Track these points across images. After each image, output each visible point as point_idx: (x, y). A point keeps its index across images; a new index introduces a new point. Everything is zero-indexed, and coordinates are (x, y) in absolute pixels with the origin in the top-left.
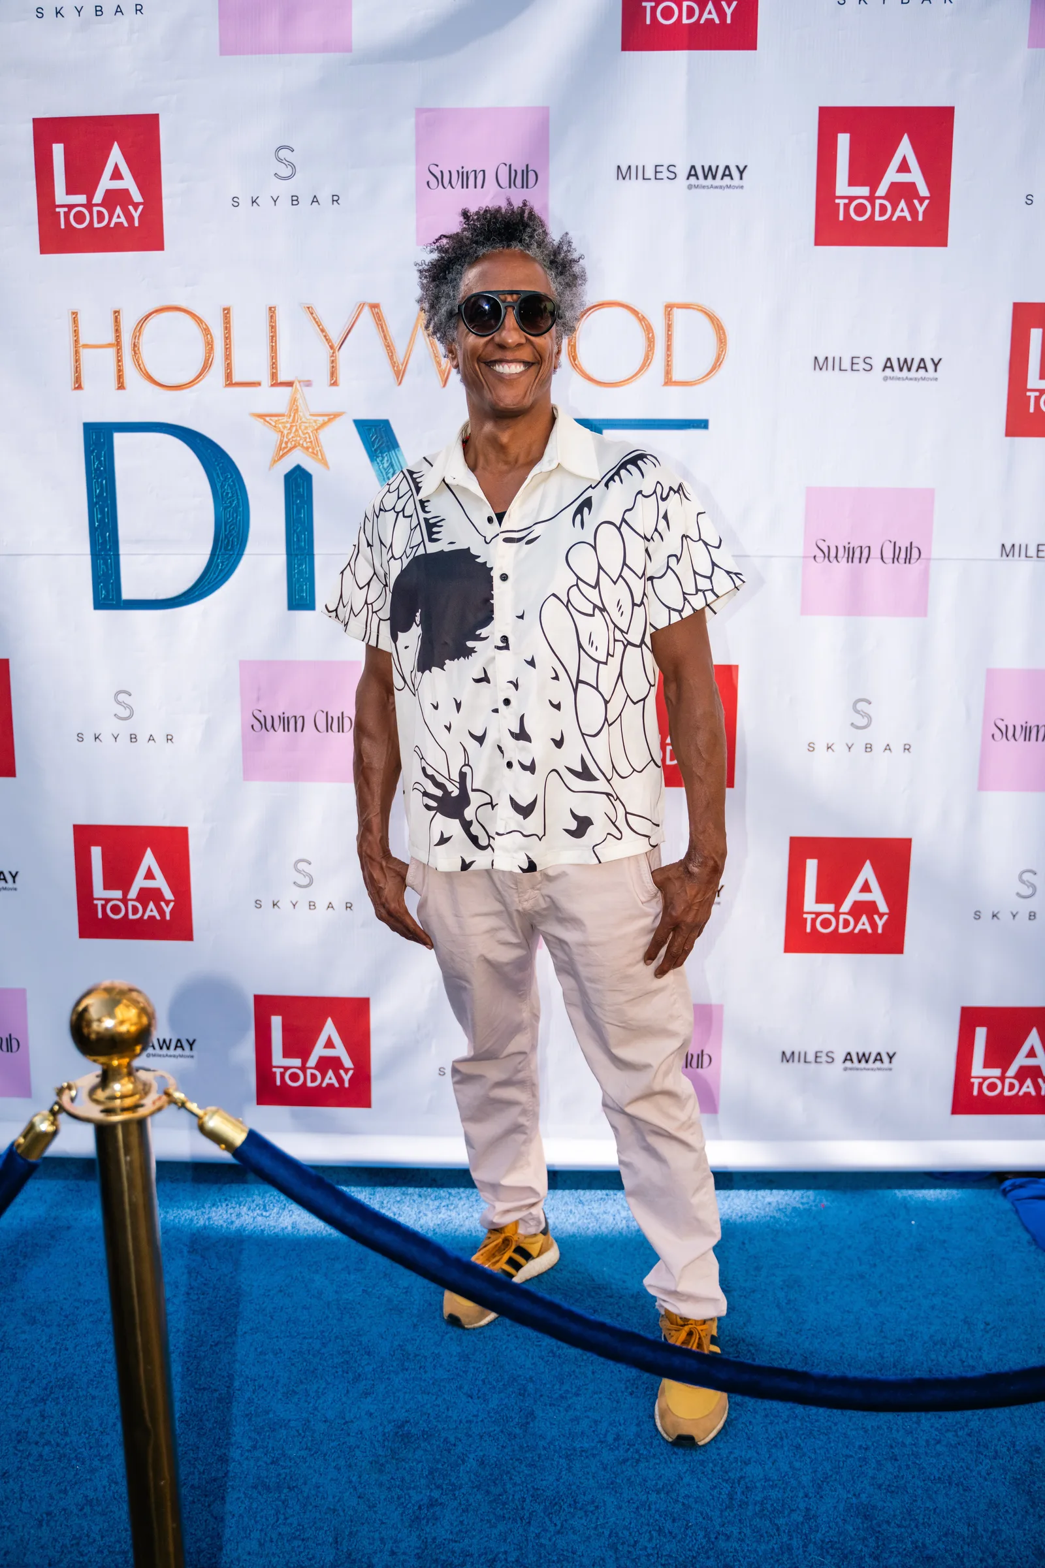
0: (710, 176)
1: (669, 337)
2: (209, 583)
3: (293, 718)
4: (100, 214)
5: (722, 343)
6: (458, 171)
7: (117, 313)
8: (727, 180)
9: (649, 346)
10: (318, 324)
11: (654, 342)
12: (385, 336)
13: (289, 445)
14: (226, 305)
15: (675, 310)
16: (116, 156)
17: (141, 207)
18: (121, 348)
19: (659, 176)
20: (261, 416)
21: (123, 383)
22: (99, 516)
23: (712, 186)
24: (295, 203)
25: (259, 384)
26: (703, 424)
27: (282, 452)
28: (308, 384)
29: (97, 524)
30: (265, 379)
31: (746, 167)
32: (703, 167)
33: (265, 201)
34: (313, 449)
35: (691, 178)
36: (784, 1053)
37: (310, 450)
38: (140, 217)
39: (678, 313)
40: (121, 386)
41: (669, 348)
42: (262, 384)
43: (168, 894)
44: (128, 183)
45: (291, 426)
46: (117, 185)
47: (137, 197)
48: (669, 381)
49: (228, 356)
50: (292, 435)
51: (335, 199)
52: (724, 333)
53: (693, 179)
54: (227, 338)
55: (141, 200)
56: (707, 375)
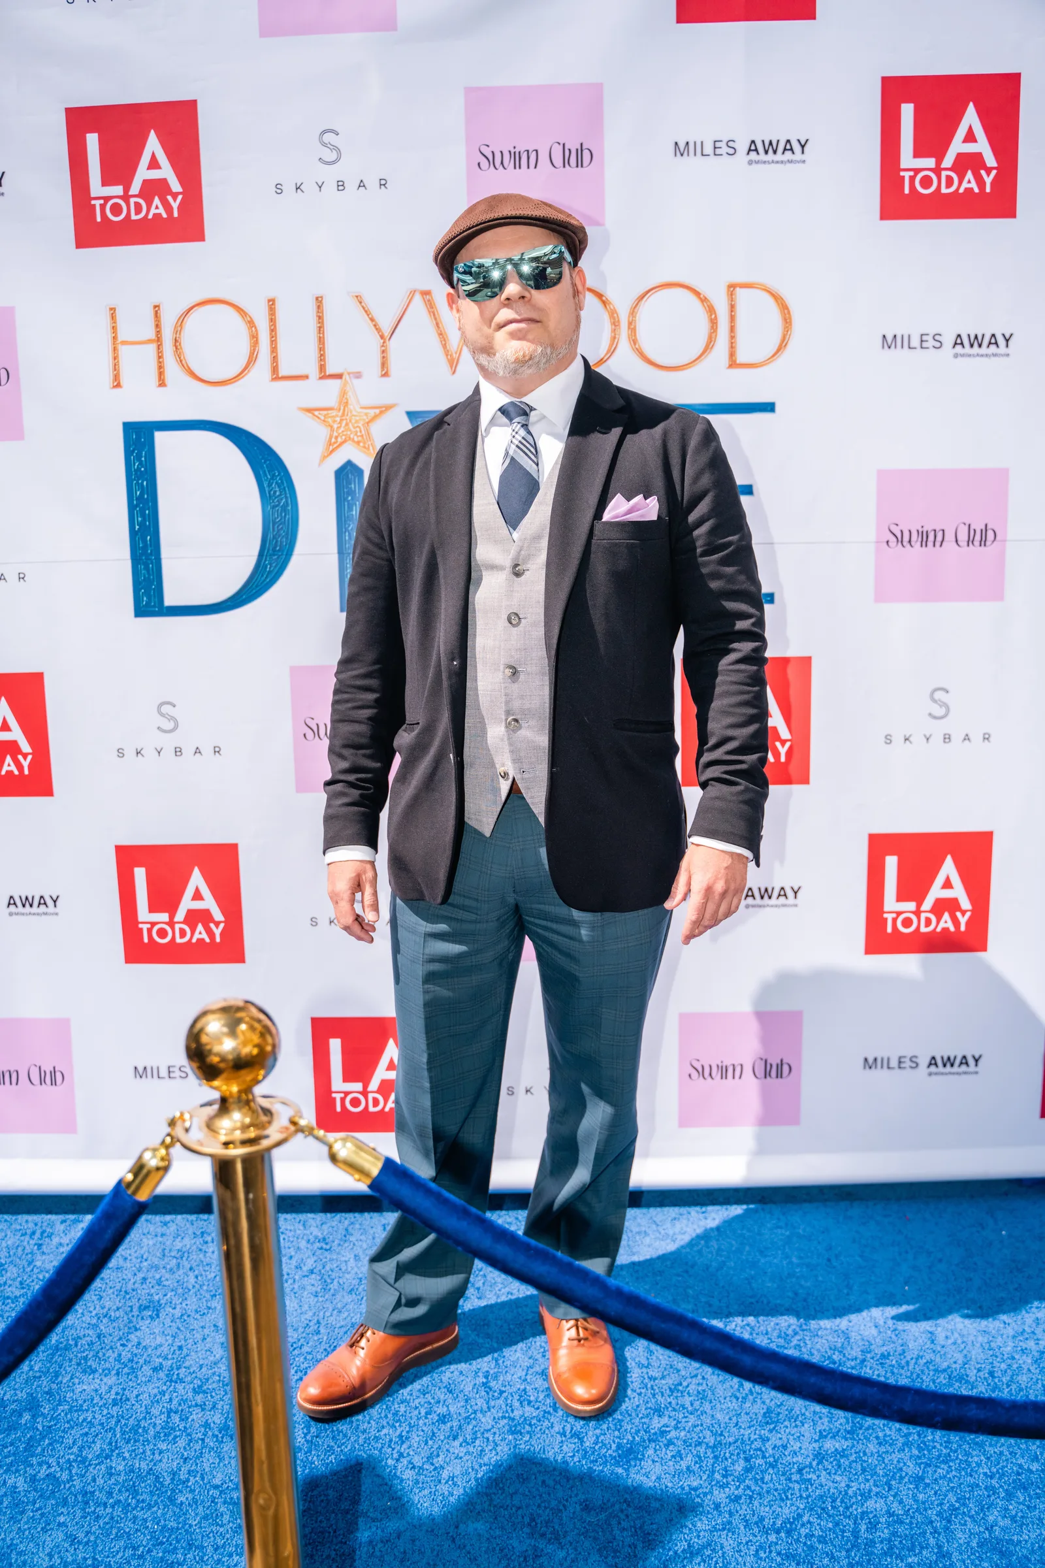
0: (771, 151)
2: (257, 586)
4: (138, 206)
5: (787, 322)
6: (510, 152)
8: (788, 154)
9: (712, 327)
10: (367, 312)
11: (717, 323)
12: (437, 324)
13: (339, 440)
14: (271, 296)
15: (738, 289)
16: (153, 144)
17: (180, 197)
18: (161, 344)
19: (718, 151)
20: (310, 410)
21: (163, 380)
23: (773, 162)
24: (341, 188)
25: (307, 377)
26: (769, 407)
28: (358, 375)
31: (807, 140)
32: (763, 141)
33: (310, 187)
35: (751, 153)
36: (866, 1060)
38: (179, 208)
39: (741, 293)
40: (162, 383)
41: (732, 329)
42: (310, 377)
43: (218, 915)
44: (166, 171)
45: (341, 420)
46: (154, 174)
48: (733, 364)
49: (274, 349)
50: (342, 429)
51: (383, 184)
52: (789, 313)
53: (753, 154)
54: (273, 330)
55: (180, 190)
56: (773, 356)
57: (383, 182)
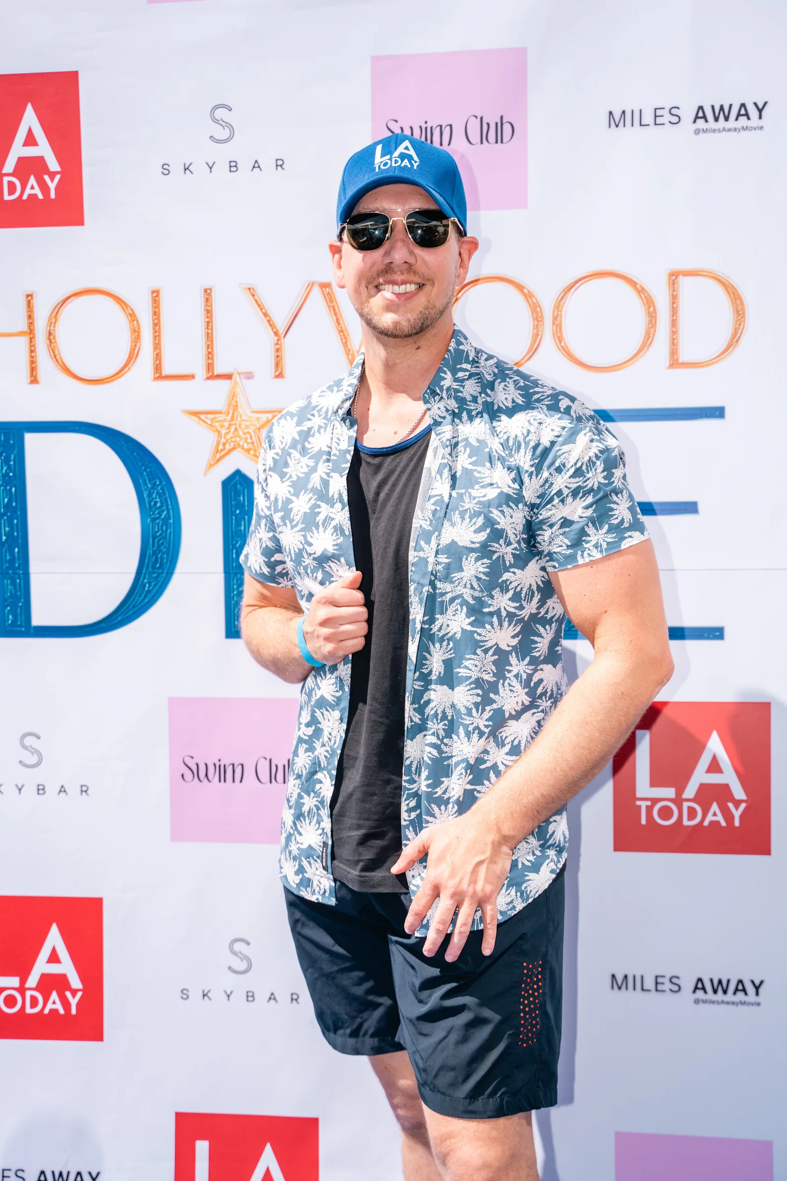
0: (722, 117)
1: (674, 311)
2: (134, 607)
3: (231, 767)
4: (11, 185)
5: (739, 315)
6: (421, 127)
7: (29, 297)
8: (743, 120)
9: (650, 322)
10: (260, 306)
11: (655, 317)
12: (338, 321)
13: (228, 447)
14: (155, 286)
15: (681, 277)
16: (30, 119)
17: (58, 177)
18: (34, 337)
19: (659, 120)
20: (196, 414)
21: (36, 377)
22: (7, 529)
23: (724, 130)
24: (233, 169)
25: (193, 377)
26: (718, 413)
27: (220, 454)
28: (249, 376)
29: (4, 538)
30: (200, 371)
31: (766, 103)
32: (713, 107)
33: (199, 168)
34: (255, 451)
35: (698, 121)
37: (252, 452)
38: (56, 189)
39: (685, 282)
40: (34, 380)
41: (674, 323)
42: (197, 377)
43: (75, 982)
44: (44, 149)
45: (230, 425)
46: (31, 152)
47: (53, 165)
48: (675, 363)
49: (157, 346)
50: (231, 435)
51: (280, 164)
52: (742, 303)
53: (700, 122)
54: (157, 325)
55: (58, 169)
56: (722, 353)
57: (280, 163)
